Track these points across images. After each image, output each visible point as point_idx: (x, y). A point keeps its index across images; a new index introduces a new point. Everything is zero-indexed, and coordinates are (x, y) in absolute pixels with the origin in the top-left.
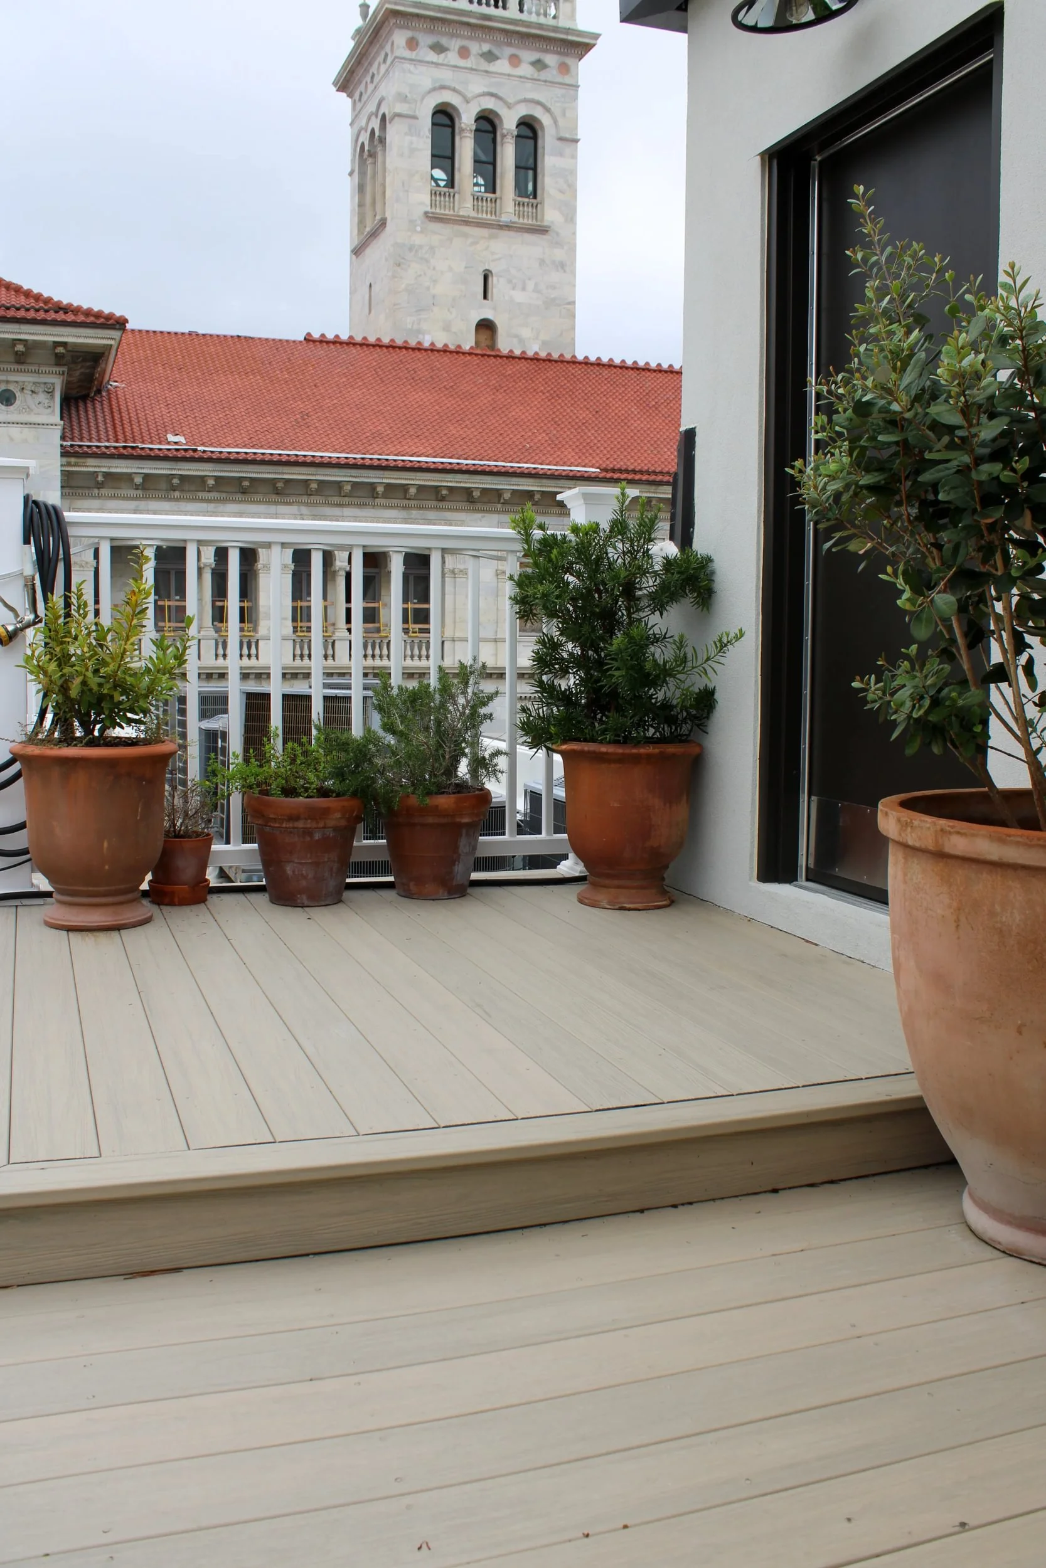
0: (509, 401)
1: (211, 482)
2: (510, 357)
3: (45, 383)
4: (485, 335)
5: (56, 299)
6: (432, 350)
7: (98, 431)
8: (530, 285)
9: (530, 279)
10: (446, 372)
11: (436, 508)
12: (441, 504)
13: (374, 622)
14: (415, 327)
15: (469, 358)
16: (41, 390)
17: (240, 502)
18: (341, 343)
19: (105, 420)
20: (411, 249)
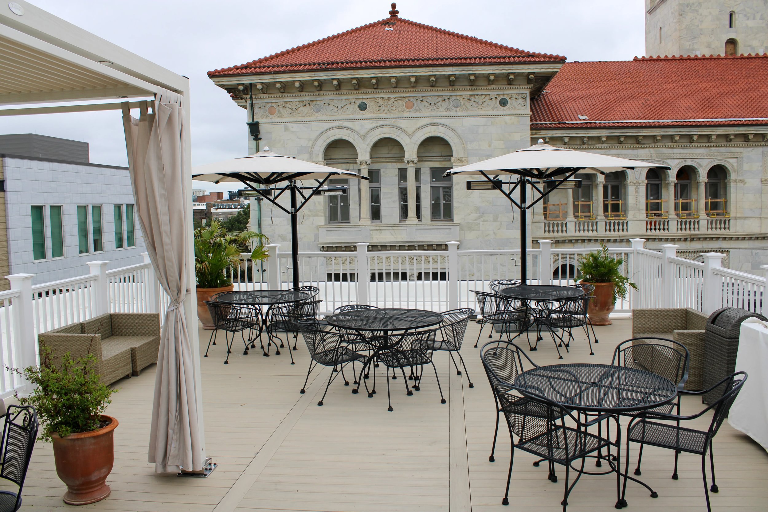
0: (757, 82)
1: (604, 139)
2: (749, 58)
3: (522, 94)
4: (731, 46)
5: (526, 51)
6: (704, 59)
7: (543, 116)
8: (758, 16)
9: (758, 13)
10: (716, 70)
11: (726, 146)
12: (729, 144)
13: (687, 210)
14: (691, 47)
15: (726, 61)
16: (520, 97)
17: (618, 148)
18: (654, 60)
19: (545, 110)
20: (687, 6)
